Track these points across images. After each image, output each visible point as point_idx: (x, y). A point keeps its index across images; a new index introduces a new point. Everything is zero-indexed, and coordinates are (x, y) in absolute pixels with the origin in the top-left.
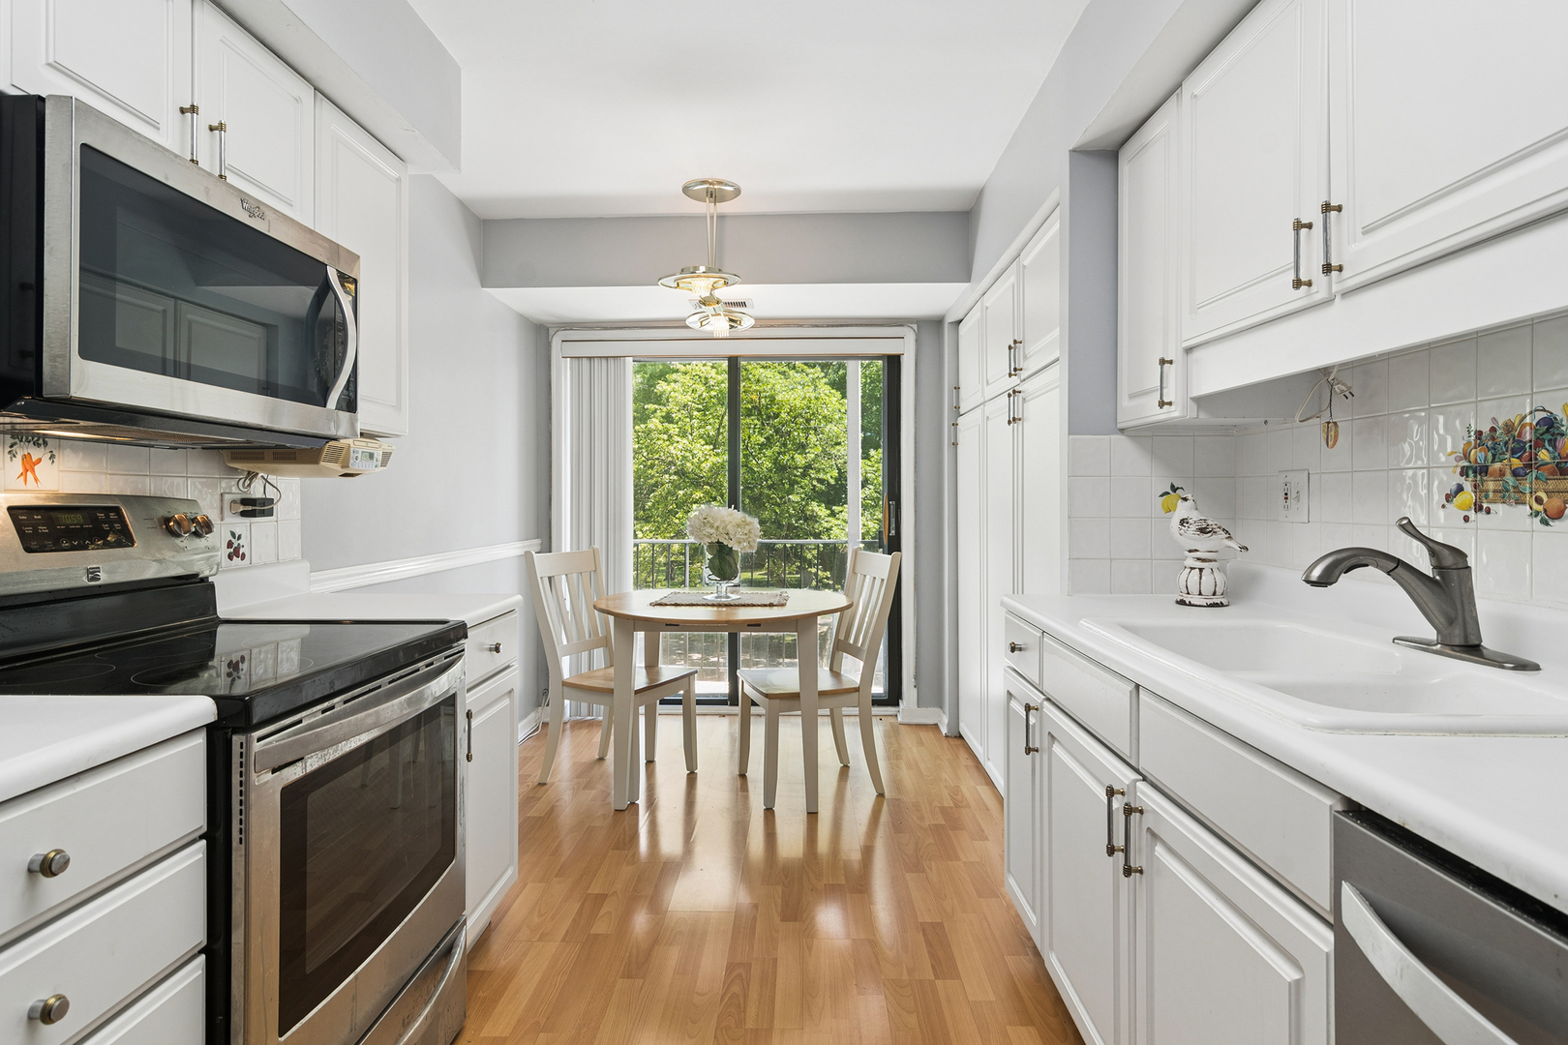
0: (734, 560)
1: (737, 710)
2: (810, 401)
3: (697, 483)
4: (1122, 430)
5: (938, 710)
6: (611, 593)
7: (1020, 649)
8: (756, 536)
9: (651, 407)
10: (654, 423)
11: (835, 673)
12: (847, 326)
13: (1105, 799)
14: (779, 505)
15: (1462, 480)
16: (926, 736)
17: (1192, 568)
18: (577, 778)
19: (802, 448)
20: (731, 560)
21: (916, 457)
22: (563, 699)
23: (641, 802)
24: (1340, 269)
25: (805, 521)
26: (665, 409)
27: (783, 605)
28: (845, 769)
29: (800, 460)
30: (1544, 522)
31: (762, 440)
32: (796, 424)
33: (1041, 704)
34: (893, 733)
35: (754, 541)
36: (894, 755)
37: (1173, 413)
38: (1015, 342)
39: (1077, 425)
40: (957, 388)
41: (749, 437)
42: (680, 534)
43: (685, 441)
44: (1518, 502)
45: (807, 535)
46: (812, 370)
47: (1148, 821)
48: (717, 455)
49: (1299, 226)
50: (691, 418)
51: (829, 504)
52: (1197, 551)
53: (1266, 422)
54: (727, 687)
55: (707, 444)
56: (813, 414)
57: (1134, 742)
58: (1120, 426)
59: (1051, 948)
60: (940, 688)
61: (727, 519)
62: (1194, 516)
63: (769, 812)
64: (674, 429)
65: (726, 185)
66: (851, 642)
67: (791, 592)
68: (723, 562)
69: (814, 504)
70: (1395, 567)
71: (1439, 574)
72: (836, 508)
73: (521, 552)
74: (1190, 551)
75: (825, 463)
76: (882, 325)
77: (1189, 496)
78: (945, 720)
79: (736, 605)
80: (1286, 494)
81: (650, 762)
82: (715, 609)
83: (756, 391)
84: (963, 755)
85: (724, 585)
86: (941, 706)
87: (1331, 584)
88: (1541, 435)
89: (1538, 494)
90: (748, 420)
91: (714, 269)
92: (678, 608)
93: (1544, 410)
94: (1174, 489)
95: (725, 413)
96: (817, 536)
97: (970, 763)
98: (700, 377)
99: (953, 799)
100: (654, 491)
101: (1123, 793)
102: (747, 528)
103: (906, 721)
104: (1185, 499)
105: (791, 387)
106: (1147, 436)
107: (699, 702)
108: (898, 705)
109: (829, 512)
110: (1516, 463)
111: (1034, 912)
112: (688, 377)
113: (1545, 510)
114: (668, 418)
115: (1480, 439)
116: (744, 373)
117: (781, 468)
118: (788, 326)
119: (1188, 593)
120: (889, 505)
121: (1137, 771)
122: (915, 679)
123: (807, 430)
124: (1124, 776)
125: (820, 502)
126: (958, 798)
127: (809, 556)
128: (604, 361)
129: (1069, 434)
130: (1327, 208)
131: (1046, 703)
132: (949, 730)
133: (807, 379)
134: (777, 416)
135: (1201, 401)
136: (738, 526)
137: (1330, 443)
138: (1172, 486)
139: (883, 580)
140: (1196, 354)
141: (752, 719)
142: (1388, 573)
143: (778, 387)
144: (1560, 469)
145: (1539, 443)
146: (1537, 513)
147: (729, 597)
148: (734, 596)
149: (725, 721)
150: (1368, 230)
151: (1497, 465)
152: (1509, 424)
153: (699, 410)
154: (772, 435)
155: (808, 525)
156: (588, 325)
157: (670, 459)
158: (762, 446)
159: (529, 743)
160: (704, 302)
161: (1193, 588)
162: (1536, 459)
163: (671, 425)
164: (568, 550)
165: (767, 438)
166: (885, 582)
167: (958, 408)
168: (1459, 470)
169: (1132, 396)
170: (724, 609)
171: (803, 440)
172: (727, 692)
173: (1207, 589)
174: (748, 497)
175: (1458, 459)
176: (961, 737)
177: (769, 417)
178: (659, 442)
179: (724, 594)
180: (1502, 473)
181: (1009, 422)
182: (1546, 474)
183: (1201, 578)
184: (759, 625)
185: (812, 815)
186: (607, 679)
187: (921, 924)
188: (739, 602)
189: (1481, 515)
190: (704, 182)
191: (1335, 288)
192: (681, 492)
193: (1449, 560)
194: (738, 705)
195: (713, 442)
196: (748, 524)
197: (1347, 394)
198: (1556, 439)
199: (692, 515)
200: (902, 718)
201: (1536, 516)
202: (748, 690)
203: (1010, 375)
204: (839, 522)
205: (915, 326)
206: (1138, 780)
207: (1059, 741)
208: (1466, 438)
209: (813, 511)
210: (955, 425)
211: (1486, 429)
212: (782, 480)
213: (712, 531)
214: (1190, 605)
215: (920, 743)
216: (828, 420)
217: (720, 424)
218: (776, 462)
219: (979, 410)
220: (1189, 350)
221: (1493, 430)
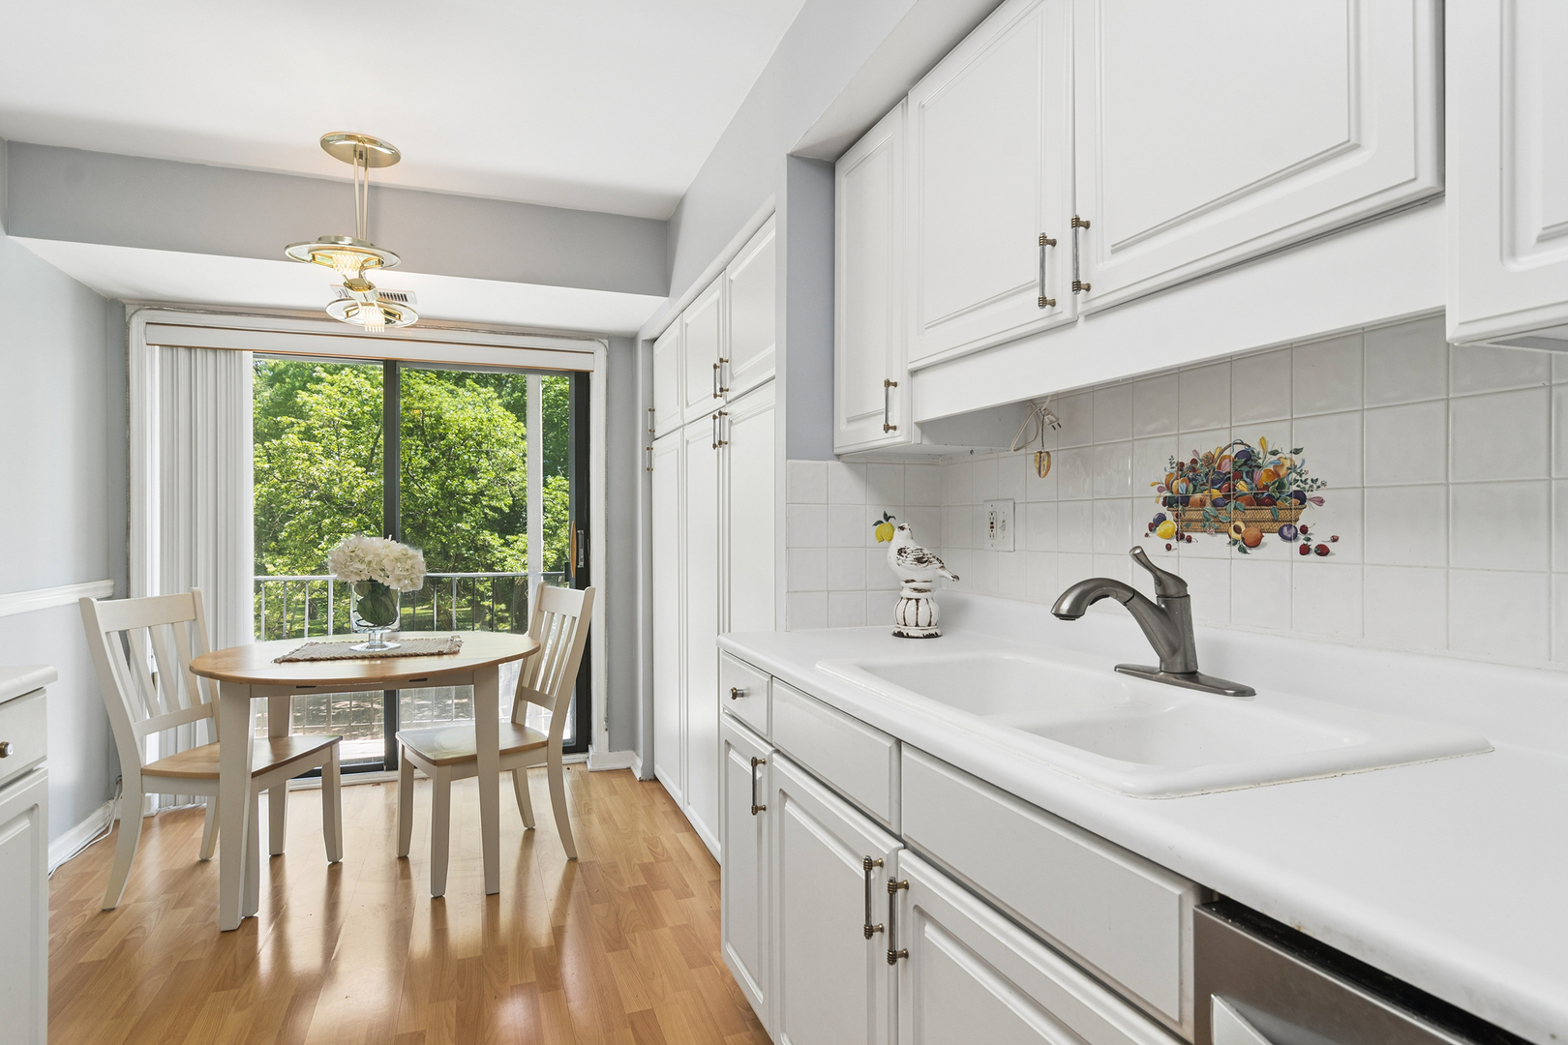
0: (392, 601)
1: (396, 775)
2: (481, 422)
3: (346, 510)
4: (838, 456)
5: (630, 752)
6: (221, 647)
7: (742, 695)
8: (420, 572)
9: (285, 420)
10: (291, 439)
11: (518, 725)
12: (529, 335)
13: (862, 873)
14: (445, 534)
15: (1164, 510)
16: (619, 782)
17: (909, 599)
18: (166, 892)
19: (472, 472)
20: (388, 602)
21: (607, 483)
22: (143, 792)
23: (263, 914)
24: (1088, 289)
25: (476, 551)
26: (304, 424)
27: (455, 653)
28: (530, 833)
29: (471, 486)
30: (1242, 550)
31: (425, 463)
32: (466, 446)
33: (770, 756)
34: (583, 782)
35: (418, 578)
36: (584, 809)
37: (898, 438)
38: (721, 360)
39: (795, 449)
40: (652, 410)
41: (410, 459)
42: (322, 569)
43: (330, 461)
44: (1217, 531)
45: (478, 566)
46: (484, 390)
47: (914, 897)
48: (371, 478)
49: (1044, 241)
50: (338, 436)
51: (503, 533)
52: (913, 581)
53: (972, 452)
54: (383, 749)
55: (357, 465)
56: (486, 436)
57: (895, 805)
58: (836, 451)
59: (783, 1030)
60: (632, 730)
61: (383, 552)
62: (911, 546)
63: (438, 901)
64: (317, 448)
65: (381, 146)
66: (538, 689)
67: (464, 636)
68: (377, 603)
69: (486, 532)
70: (1130, 597)
71: (1164, 602)
72: (510, 538)
73: (75, 598)
74: (907, 582)
75: (497, 490)
76: (569, 338)
77: (906, 525)
78: (639, 763)
79: (394, 656)
80: (992, 523)
81: (276, 857)
82: (366, 662)
83: (418, 408)
84: (659, 799)
85: (379, 633)
86: (634, 747)
87: (1078, 617)
88: (1240, 467)
89: (1236, 523)
90: (409, 441)
91: (366, 242)
92: (315, 664)
93: (1242, 443)
94: (887, 518)
95: (380, 433)
96: (490, 568)
97: (668, 808)
98: (350, 389)
99: (653, 853)
100: (290, 518)
101: (881, 865)
102: (410, 562)
103: (597, 768)
104: (902, 528)
105: (460, 407)
106: (864, 462)
107: (345, 771)
108: (587, 751)
109: (502, 541)
110: (1216, 493)
111: (761, 988)
112: (335, 389)
113: (1243, 539)
114: (308, 434)
115: (1181, 470)
116: (405, 388)
117: (450, 495)
118: (460, 329)
119: (906, 625)
120: (577, 534)
121: (898, 838)
122: (607, 721)
123: (479, 453)
124: (883, 845)
125: (492, 531)
126: (659, 850)
127: (482, 589)
128: (211, 355)
129: (787, 459)
130: (1077, 223)
131: (775, 756)
132: (643, 773)
133: (477, 399)
134: (443, 437)
135: (925, 427)
136: (397, 560)
137: (1043, 473)
138: (885, 515)
139: (574, 618)
140: (921, 378)
141: (415, 783)
142: (1125, 604)
143: (445, 405)
144: (1257, 499)
145: (1238, 476)
146: (1235, 542)
147: (385, 646)
148: (391, 645)
149: (381, 790)
150: (1117, 249)
151: (1198, 496)
152: (1210, 456)
153: (346, 426)
154: (437, 458)
155: (479, 556)
156: (187, 306)
157: (311, 481)
158: (426, 470)
159: (91, 852)
160: (350, 285)
161: (910, 620)
162: (1235, 490)
163: (312, 444)
164: (157, 593)
165: (432, 462)
166: (577, 620)
167: (652, 431)
168: (1161, 500)
169: (850, 421)
170: (379, 662)
171: (474, 464)
172: (383, 754)
173: (923, 620)
174: (409, 526)
175: (1160, 490)
176: (656, 779)
177: (434, 439)
178: (297, 462)
179: (378, 642)
180: (1202, 503)
181: (715, 446)
182: (1243, 504)
183: (917, 609)
184: (425, 680)
185: (492, 896)
186: (211, 759)
187: (629, 1016)
188: (399, 652)
189: (1183, 544)
190: (350, 137)
191: (1080, 308)
192: (327, 521)
193: (1172, 590)
194: (397, 769)
195: (368, 465)
196: (410, 558)
197: (1055, 424)
198: (1253, 471)
199: (339, 545)
200: (592, 765)
201: (1234, 545)
202: (410, 755)
203: (715, 396)
204: (514, 552)
205: (606, 342)
206: (899, 849)
207: (791, 799)
208: (1168, 469)
209: (485, 540)
210: (650, 449)
211: (1187, 461)
212: (448, 507)
213: (362, 567)
214: (908, 636)
215: (613, 791)
216: (502, 443)
217: (375, 444)
218: (442, 486)
219: (678, 434)
220: (914, 373)
221: (1194, 461)
